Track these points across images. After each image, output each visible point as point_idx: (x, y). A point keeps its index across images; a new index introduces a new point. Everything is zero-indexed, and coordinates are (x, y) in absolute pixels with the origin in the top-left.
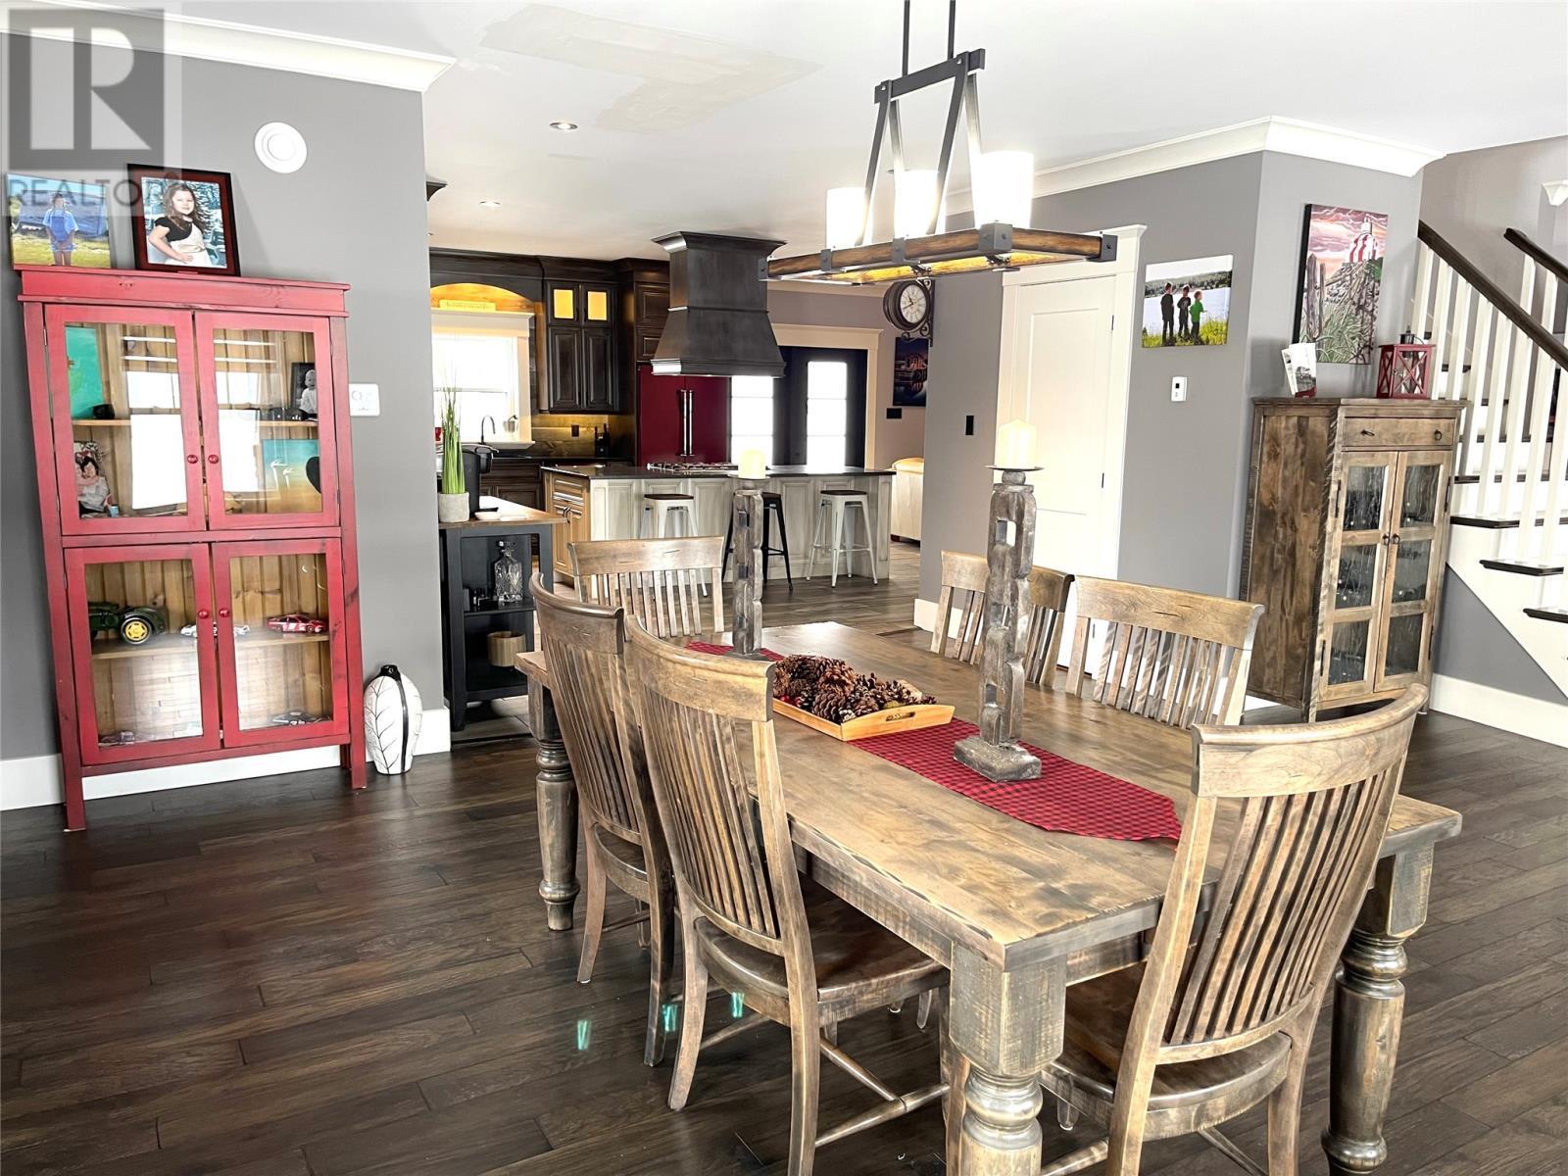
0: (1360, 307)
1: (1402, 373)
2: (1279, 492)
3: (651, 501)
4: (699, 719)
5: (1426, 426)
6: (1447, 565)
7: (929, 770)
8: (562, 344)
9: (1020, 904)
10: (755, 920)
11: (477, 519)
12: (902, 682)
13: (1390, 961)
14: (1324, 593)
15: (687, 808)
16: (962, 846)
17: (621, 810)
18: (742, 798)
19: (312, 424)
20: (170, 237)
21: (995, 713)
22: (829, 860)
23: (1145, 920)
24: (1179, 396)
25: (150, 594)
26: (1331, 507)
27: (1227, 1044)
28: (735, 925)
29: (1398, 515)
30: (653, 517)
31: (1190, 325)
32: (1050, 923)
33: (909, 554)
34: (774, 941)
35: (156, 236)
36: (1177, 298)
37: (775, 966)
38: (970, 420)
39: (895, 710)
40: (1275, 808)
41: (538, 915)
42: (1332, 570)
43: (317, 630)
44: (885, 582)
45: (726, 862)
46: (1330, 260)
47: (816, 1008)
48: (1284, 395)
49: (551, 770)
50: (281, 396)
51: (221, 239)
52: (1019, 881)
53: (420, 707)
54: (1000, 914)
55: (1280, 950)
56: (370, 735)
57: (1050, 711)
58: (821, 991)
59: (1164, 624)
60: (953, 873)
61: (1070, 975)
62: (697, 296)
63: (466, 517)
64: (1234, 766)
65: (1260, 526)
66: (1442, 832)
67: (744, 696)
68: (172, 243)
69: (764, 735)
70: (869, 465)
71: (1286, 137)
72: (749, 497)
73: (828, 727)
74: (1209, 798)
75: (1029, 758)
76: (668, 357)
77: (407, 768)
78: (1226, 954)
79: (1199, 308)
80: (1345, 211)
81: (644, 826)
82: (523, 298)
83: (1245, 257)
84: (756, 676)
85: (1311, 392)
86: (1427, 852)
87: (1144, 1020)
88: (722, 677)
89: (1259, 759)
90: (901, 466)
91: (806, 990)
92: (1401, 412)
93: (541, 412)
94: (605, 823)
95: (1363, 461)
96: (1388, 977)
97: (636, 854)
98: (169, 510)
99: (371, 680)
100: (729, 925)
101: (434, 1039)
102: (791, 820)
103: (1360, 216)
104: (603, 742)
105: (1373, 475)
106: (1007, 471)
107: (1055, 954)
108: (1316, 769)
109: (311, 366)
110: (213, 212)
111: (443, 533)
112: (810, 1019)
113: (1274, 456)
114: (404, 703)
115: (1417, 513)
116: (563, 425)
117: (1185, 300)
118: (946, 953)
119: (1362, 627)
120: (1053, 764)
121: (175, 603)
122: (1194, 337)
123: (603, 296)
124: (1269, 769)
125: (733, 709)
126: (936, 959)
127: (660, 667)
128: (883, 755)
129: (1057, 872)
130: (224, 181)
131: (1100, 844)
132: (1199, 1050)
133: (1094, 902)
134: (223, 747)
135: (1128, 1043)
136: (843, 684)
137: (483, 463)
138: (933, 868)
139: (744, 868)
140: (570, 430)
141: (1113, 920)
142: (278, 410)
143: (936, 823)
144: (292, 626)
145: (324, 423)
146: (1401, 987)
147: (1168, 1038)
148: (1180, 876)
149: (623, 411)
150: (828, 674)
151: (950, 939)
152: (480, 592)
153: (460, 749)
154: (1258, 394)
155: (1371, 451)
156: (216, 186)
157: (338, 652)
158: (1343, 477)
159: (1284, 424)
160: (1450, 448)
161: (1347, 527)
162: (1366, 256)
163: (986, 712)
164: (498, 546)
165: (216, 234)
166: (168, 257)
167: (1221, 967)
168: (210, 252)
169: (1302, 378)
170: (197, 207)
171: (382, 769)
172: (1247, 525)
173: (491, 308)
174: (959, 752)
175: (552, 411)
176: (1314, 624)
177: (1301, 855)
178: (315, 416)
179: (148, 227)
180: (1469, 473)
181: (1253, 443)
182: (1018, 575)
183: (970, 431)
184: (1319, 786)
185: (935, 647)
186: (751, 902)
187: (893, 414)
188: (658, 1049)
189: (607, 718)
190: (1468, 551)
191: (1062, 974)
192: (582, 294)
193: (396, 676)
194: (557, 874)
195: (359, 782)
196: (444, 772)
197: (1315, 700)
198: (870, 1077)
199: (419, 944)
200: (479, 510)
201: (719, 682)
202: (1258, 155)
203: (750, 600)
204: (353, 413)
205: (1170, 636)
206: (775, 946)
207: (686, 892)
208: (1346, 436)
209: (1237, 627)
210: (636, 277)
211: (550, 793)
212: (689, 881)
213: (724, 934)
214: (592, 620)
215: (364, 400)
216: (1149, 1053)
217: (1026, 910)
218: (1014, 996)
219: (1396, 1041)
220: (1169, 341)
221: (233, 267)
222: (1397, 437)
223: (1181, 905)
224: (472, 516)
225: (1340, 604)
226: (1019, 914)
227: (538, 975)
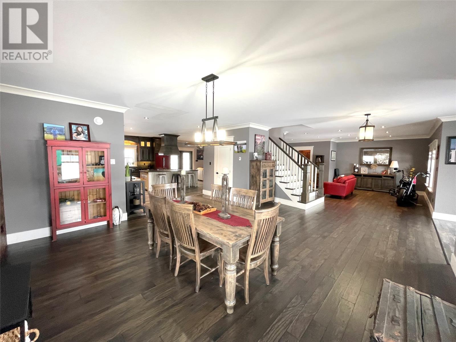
0: (262, 148)
1: (268, 157)
2: (254, 173)
3: (159, 176)
4: (181, 214)
5: (272, 164)
6: (275, 183)
7: (215, 218)
8: (142, 150)
9: (232, 237)
10: (190, 244)
11: (132, 181)
12: (208, 205)
13: (277, 239)
14: (261, 187)
15: (178, 228)
16: (222, 230)
17: (165, 228)
18: (188, 226)
19: (103, 166)
20: (77, 135)
21: (224, 209)
22: (203, 234)
23: (249, 238)
24: (240, 160)
25: (71, 196)
26: (261, 175)
27: (259, 254)
28: (186, 245)
29: (269, 176)
30: (159, 178)
31: (241, 150)
32: (237, 240)
33: (201, 182)
34: (193, 247)
35: (74, 135)
36: (239, 146)
37: (193, 251)
38: (210, 163)
39: (208, 209)
40: (265, 220)
41: (148, 247)
42: (261, 183)
43: (104, 201)
44: (197, 187)
45: (185, 236)
46: (259, 142)
47: (200, 257)
48: (254, 160)
49: (150, 223)
50: (97, 161)
51: (87, 136)
52: (231, 234)
53: (122, 213)
54: (230, 239)
55: (265, 240)
56: (113, 219)
57: (229, 208)
58: (201, 254)
59: (244, 194)
60: (222, 234)
61: (240, 247)
62: (166, 143)
63: (130, 180)
64: (260, 215)
65: (252, 178)
66: (282, 221)
67: (189, 210)
68: (78, 136)
69: (192, 216)
70: (193, 169)
71: (252, 125)
72: (183, 178)
73: (198, 213)
74: (257, 220)
75: (229, 215)
76: (161, 152)
77: (120, 223)
78: (259, 241)
79: (242, 148)
80: (260, 135)
81: (169, 231)
82: (135, 143)
83: (248, 141)
84: (191, 207)
85: (257, 159)
86: (281, 224)
87: (249, 252)
88: (185, 207)
89: (263, 214)
90: (198, 169)
91: (198, 254)
92: (268, 162)
93: (139, 161)
94: (162, 231)
95: (264, 169)
96: (277, 241)
97: (167, 236)
98: (75, 181)
99: (113, 209)
100: (185, 245)
101: (132, 270)
102: (196, 228)
103: (262, 136)
104: (162, 218)
105: (266, 171)
106: (224, 174)
107: (238, 244)
108: (269, 215)
109: (104, 156)
110: (86, 131)
111: (126, 183)
112: (199, 259)
113: (253, 168)
114: (119, 212)
115: (271, 175)
116: (142, 163)
117: (240, 147)
118: (222, 246)
119: (265, 191)
120: (232, 216)
121: (76, 197)
122: (242, 151)
123: (149, 143)
124: (264, 215)
125: (187, 212)
126: (219, 246)
127: (174, 206)
128: (207, 216)
129: (236, 232)
130: (88, 126)
131: (241, 227)
132: (256, 256)
133: (242, 236)
134: (85, 223)
135: (247, 256)
136: (200, 206)
137: (133, 171)
138: (218, 233)
139: (188, 237)
140: (144, 164)
141: (245, 239)
142: (97, 164)
143: (218, 227)
144: (99, 201)
145: (106, 166)
146: (279, 243)
147: (252, 254)
148: (253, 231)
149: (153, 161)
150: (198, 204)
151: (222, 244)
152: (132, 193)
153: (129, 220)
154: (250, 160)
155: (265, 167)
156: (86, 127)
157: (108, 204)
158: (262, 171)
159: (254, 164)
160: (275, 167)
161: (263, 178)
162: (263, 141)
163: (222, 209)
164: (135, 185)
165: (86, 135)
166: (77, 138)
167: (258, 243)
168: (85, 138)
169: (256, 157)
170: (83, 130)
171: (115, 224)
172: (250, 178)
173: (130, 144)
174: (218, 215)
175: (140, 161)
176: (260, 191)
177: (268, 226)
178: (104, 165)
179: (73, 133)
180: (277, 170)
181: (250, 166)
182: (226, 189)
183: (210, 164)
184: (270, 217)
185: (211, 199)
186: (189, 242)
187: (197, 161)
188: (172, 267)
189: (163, 214)
190: (278, 180)
191: (238, 247)
192: (146, 142)
193: (118, 208)
194: (151, 240)
195: (111, 227)
196: (126, 224)
197: (260, 202)
198: (207, 266)
199: (127, 254)
200: (132, 179)
201: (185, 208)
202: (249, 128)
203: (184, 193)
204: (111, 164)
205: (245, 196)
206: (193, 248)
207: (177, 241)
208: (262, 165)
209: (254, 194)
210: (155, 140)
211: (150, 226)
212: (178, 239)
213: (184, 247)
214: (160, 199)
215: (113, 162)
216: (250, 257)
217: (233, 238)
218: (232, 251)
219: (279, 250)
220: (238, 152)
221: (89, 140)
222: (268, 165)
223: (254, 235)
224: (131, 180)
225: (263, 188)
226: (232, 239)
227: (149, 257)
